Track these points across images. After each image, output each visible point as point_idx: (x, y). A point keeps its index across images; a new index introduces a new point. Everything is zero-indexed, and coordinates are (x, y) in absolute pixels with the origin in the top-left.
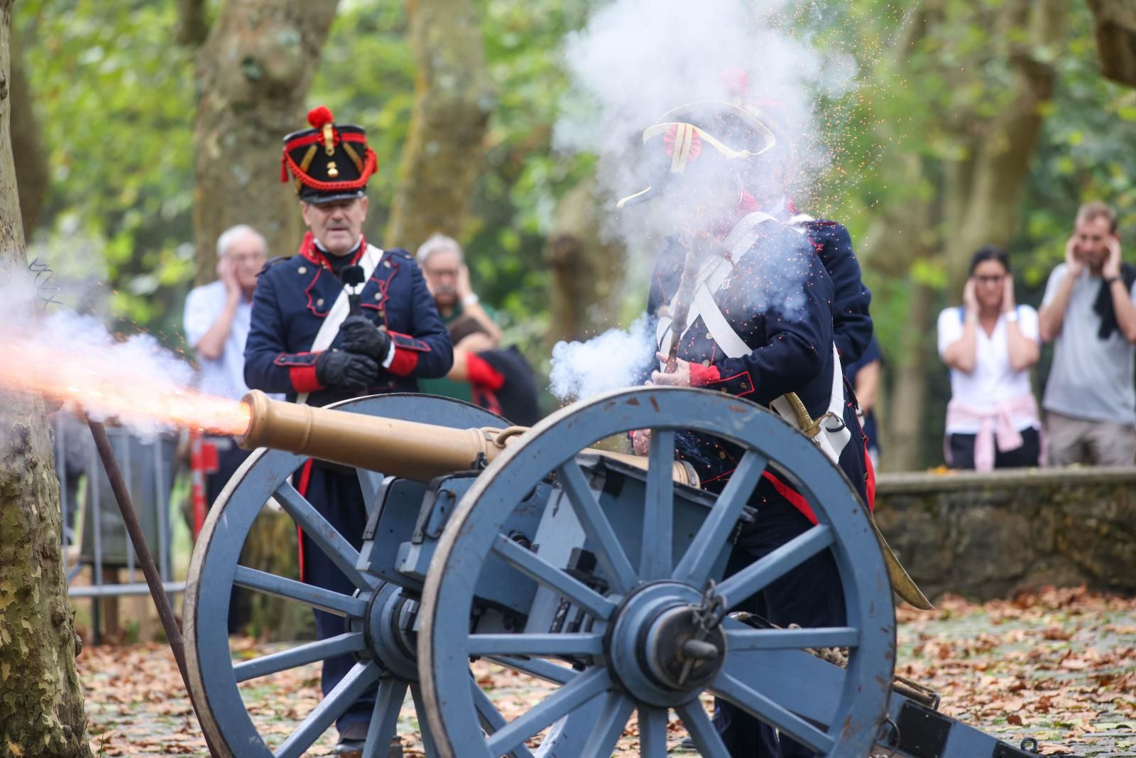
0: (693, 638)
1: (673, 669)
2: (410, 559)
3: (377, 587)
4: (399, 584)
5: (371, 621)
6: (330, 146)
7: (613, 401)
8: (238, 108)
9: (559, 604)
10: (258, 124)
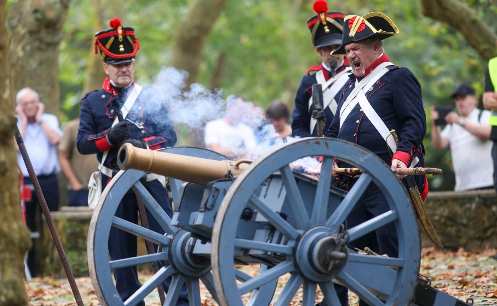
0: (334, 250)
1: (325, 265)
2: (198, 218)
3: (176, 232)
4: (188, 230)
5: (172, 247)
6: (120, 37)
7: (309, 141)
8: (31, 33)
9: (267, 238)
10: (41, 40)
